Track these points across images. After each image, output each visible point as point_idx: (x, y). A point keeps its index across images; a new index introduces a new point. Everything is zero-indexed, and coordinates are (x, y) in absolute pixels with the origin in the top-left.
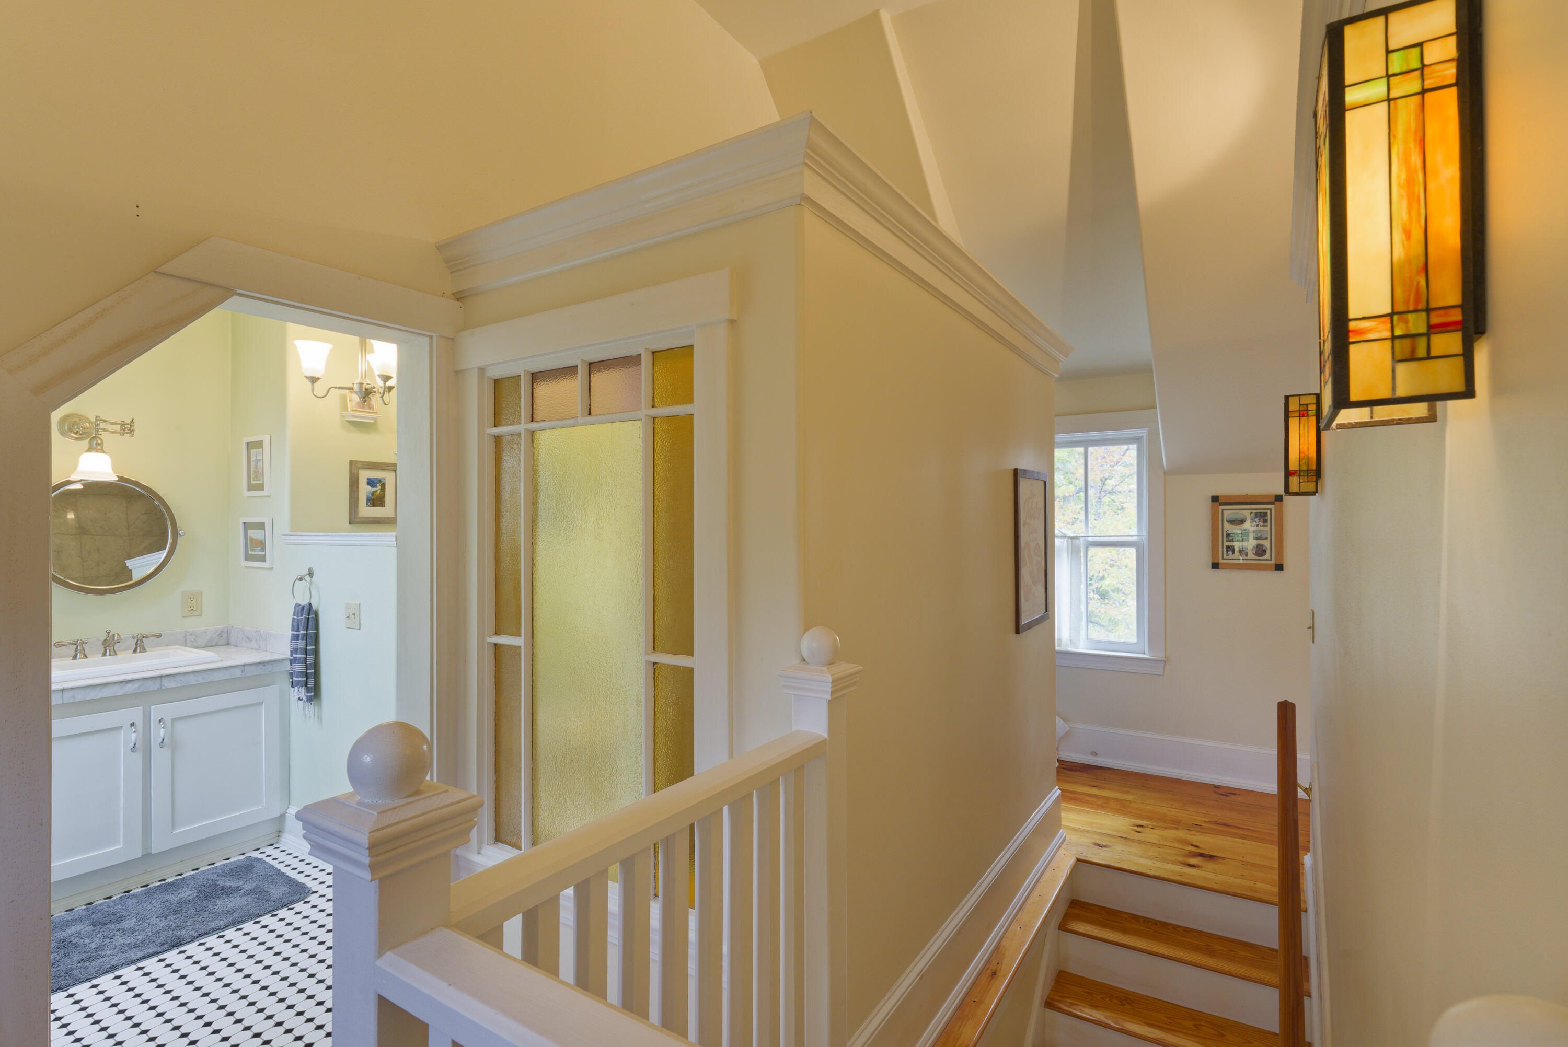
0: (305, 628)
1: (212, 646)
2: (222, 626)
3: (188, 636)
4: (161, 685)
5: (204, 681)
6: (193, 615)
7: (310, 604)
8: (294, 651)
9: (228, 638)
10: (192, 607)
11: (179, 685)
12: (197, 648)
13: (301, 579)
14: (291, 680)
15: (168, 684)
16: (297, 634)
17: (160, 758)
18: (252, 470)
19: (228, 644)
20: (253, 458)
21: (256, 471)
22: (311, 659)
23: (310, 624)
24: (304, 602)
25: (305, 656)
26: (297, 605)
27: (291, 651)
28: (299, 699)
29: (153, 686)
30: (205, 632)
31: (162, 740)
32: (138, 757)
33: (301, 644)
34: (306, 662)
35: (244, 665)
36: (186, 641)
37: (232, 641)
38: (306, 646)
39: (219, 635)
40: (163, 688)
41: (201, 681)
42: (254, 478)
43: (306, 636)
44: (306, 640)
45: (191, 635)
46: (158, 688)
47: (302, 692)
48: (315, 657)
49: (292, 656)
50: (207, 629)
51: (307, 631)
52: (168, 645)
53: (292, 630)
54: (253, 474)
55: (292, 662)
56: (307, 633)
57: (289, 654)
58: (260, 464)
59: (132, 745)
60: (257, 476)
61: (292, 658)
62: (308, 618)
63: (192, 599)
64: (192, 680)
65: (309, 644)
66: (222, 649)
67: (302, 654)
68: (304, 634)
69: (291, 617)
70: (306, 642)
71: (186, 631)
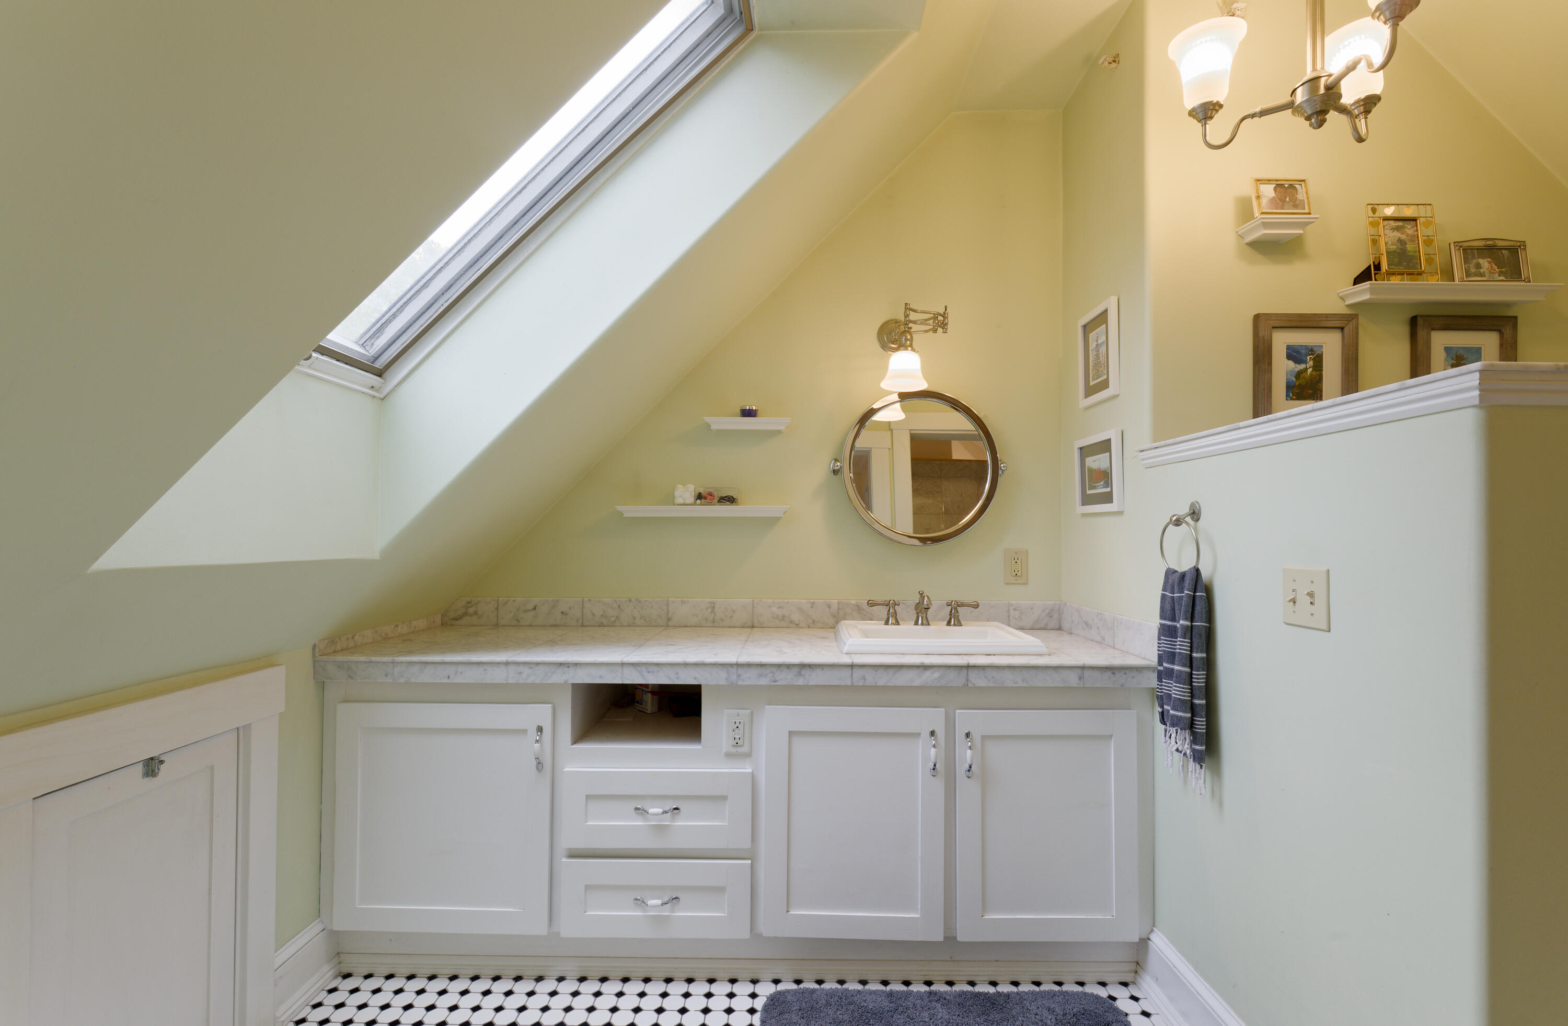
0: (1189, 615)
1: (1040, 629)
2: (1053, 602)
3: (1012, 612)
4: (967, 680)
5: (1025, 685)
6: (1016, 582)
7: (1197, 571)
8: (1166, 656)
9: (1060, 620)
10: (1016, 572)
11: (991, 685)
12: (1021, 629)
13: (1178, 522)
14: (1160, 710)
15: (978, 680)
16: (1169, 626)
17: (967, 790)
18: (1091, 364)
19: (1060, 629)
20: (1092, 345)
21: (1097, 364)
22: (1199, 679)
23: (1198, 608)
24: (1185, 565)
25: (1188, 670)
26: (1170, 573)
27: (1160, 657)
28: (1177, 750)
29: (955, 679)
30: (1032, 608)
31: (968, 766)
32: (938, 785)
33: (1181, 645)
34: (1192, 682)
35: (1083, 668)
36: (1009, 617)
37: (1066, 625)
38: (1191, 651)
39: (1048, 614)
40: (970, 685)
41: (1021, 684)
42: (1093, 377)
43: (1190, 632)
44: (1191, 639)
45: (1015, 610)
46: (963, 684)
47: (1181, 740)
48: (1207, 675)
49: (1160, 663)
50: (1034, 604)
51: (1192, 621)
52: (988, 621)
53: (1162, 617)
54: (1093, 370)
55: (1160, 676)
56: (1192, 626)
57: (1156, 660)
58: (1103, 349)
59: (932, 766)
60: (1098, 371)
61: (1161, 668)
62: (1194, 597)
63: (1016, 560)
64: (1009, 679)
65: (1197, 649)
66: (1053, 634)
67: (1184, 665)
68: (1187, 627)
69: (1159, 592)
70: (1191, 643)
71: (1009, 603)
